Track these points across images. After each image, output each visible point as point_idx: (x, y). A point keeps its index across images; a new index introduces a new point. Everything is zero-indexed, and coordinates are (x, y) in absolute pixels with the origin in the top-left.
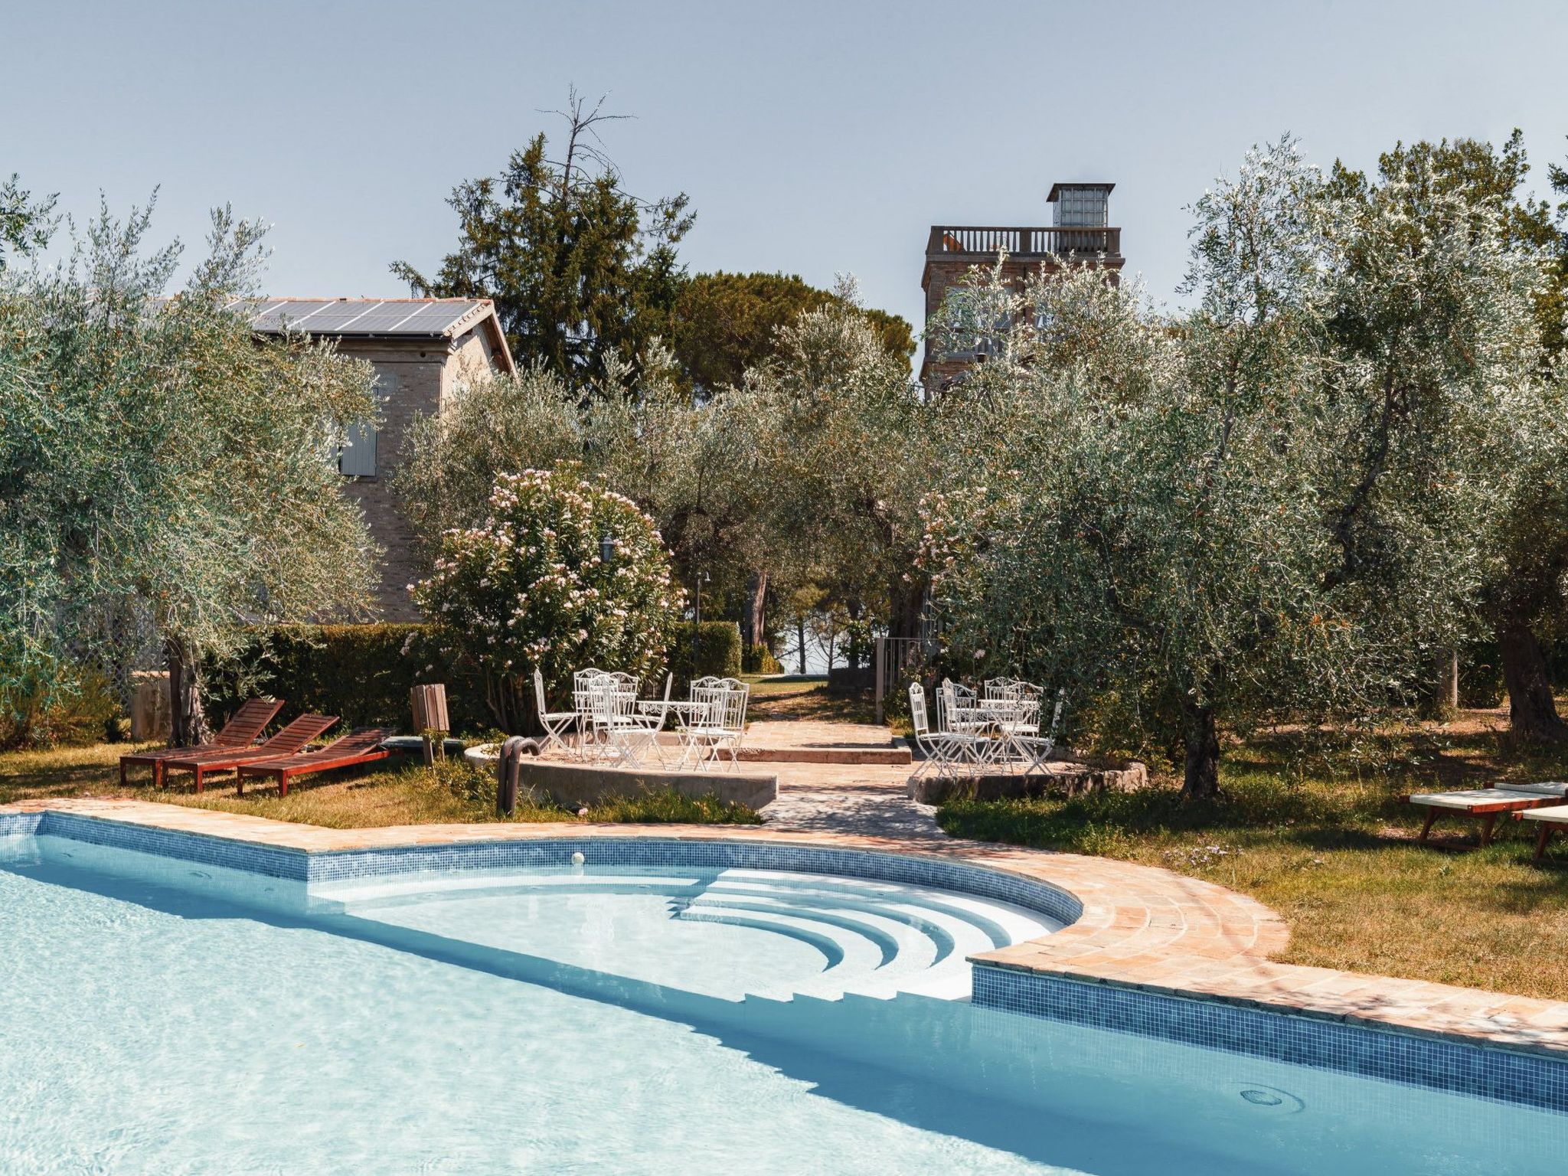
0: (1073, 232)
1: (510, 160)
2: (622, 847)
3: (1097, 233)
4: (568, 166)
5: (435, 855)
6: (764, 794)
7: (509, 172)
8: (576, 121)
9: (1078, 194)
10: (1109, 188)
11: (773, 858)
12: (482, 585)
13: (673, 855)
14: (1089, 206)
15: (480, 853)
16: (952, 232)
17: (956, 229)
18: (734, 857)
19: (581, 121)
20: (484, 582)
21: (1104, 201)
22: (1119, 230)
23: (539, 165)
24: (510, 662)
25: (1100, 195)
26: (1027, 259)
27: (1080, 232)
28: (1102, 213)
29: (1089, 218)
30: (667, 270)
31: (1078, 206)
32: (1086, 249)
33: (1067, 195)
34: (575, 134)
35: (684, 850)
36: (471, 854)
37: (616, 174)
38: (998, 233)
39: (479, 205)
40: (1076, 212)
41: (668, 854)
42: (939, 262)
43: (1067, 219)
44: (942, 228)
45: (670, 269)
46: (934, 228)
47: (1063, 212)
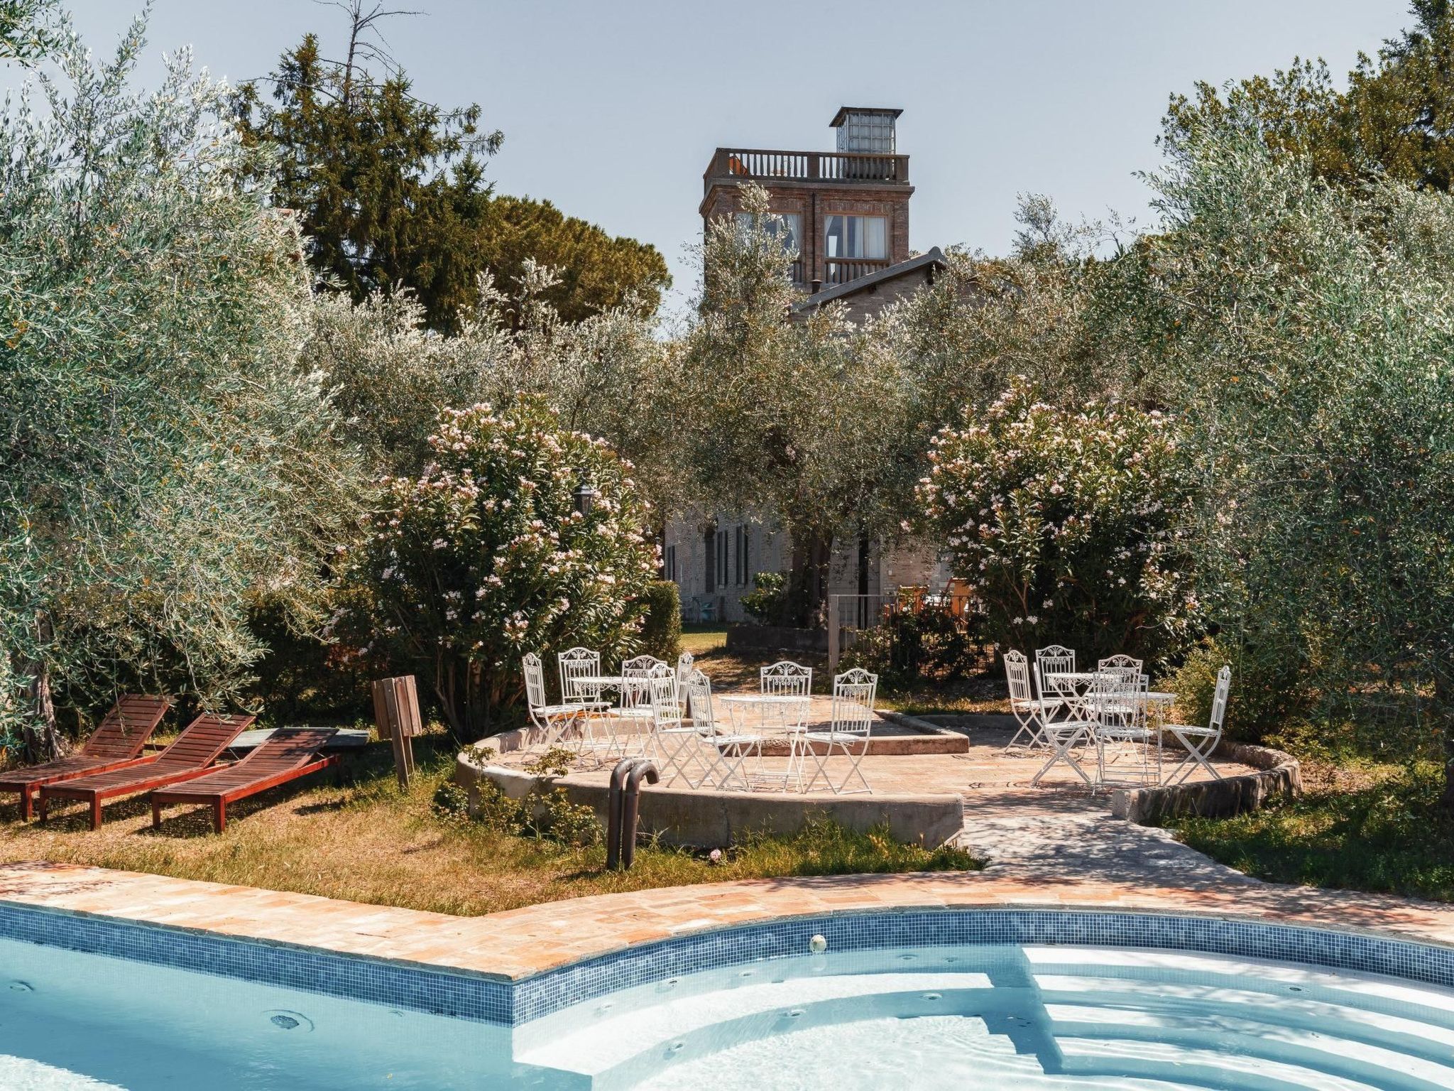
0: (861, 158)
1: (280, 61)
2: (872, 923)
3: (885, 160)
4: (349, 66)
5: (649, 958)
6: (948, 821)
7: (280, 73)
8: (357, 17)
9: (866, 119)
10: (896, 113)
11: (1080, 928)
12: (436, 547)
13: (939, 930)
14: (877, 132)
15: (700, 948)
16: (738, 155)
17: (742, 151)
18: (1022, 929)
19: (363, 16)
20: (439, 543)
21: (892, 127)
22: (907, 157)
23: (314, 65)
24: (481, 643)
25: (887, 120)
26: (815, 186)
27: (868, 159)
28: (889, 139)
29: (877, 145)
30: (472, 185)
31: (866, 132)
32: (875, 177)
33: (855, 119)
34: (355, 31)
35: (954, 922)
36: (689, 950)
37: (408, 77)
38: (786, 158)
39: (244, 110)
40: (864, 138)
41: (933, 928)
42: (725, 186)
43: (855, 145)
44: (728, 151)
45: (477, 184)
46: (719, 150)
47: (851, 138)
